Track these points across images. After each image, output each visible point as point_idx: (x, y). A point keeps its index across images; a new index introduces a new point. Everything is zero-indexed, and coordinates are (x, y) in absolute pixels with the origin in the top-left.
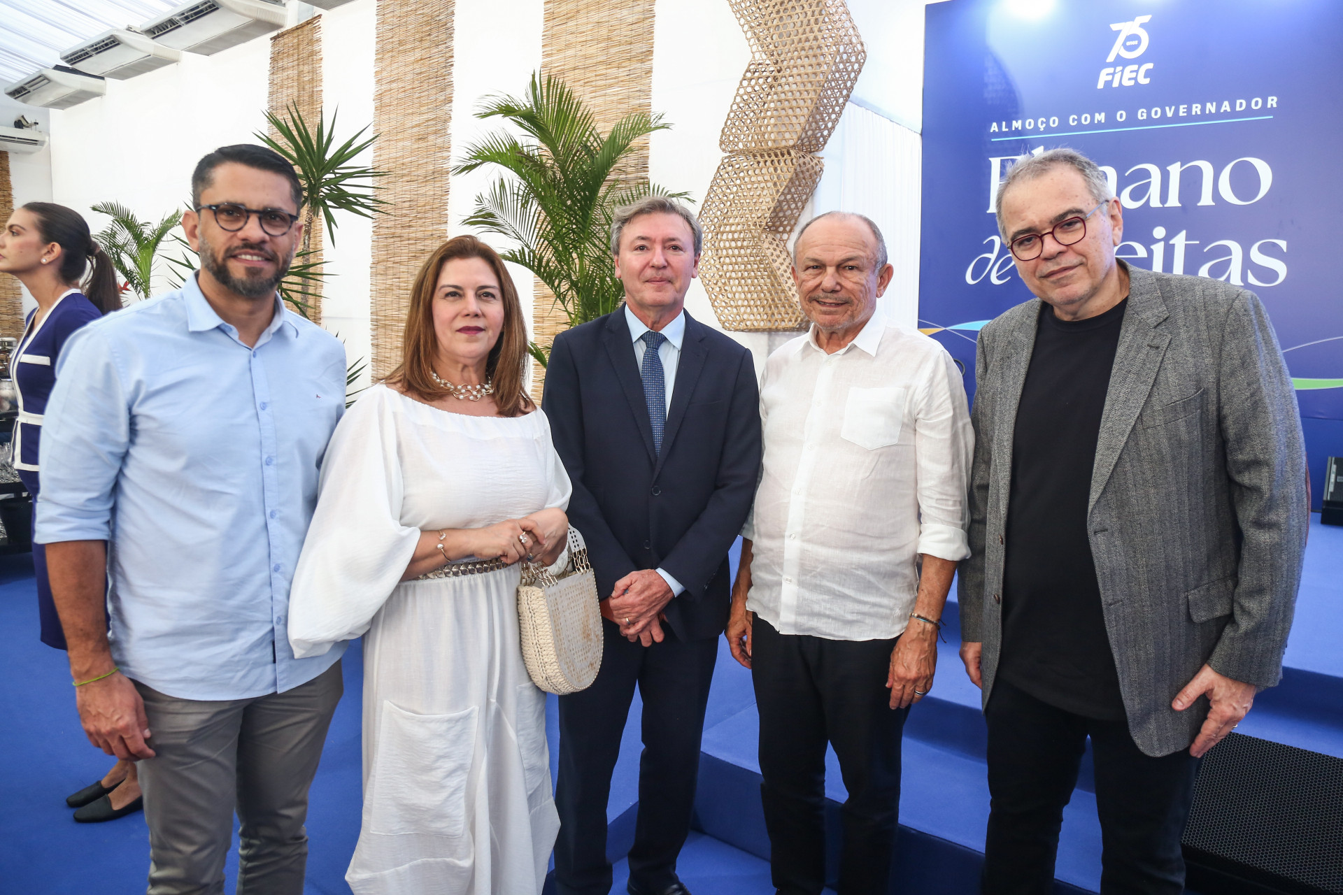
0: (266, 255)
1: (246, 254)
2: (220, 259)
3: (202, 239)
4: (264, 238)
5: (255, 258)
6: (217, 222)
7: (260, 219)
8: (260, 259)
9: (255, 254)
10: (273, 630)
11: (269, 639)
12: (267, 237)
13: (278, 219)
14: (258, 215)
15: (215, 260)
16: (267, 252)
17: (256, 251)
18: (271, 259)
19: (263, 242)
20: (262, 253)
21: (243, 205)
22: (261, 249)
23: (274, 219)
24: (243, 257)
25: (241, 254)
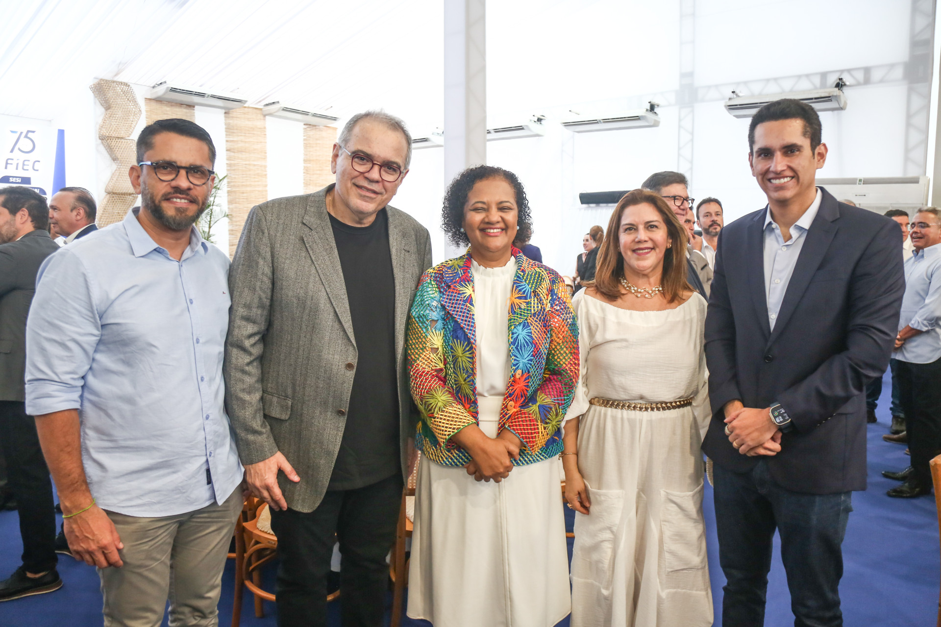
0: (191, 198)
1: (177, 198)
2: (157, 202)
3: (143, 186)
4: (190, 186)
5: (183, 201)
6: (156, 174)
7: (187, 173)
8: (186, 201)
9: (183, 198)
10: (207, 461)
11: (205, 467)
12: (192, 186)
13: (199, 173)
14: (186, 170)
15: (153, 202)
16: (191, 197)
17: (184, 196)
18: (193, 201)
19: (189, 189)
20: (188, 197)
21: (175, 162)
22: (188, 195)
23: (197, 172)
24: (175, 200)
25: (173, 198)
